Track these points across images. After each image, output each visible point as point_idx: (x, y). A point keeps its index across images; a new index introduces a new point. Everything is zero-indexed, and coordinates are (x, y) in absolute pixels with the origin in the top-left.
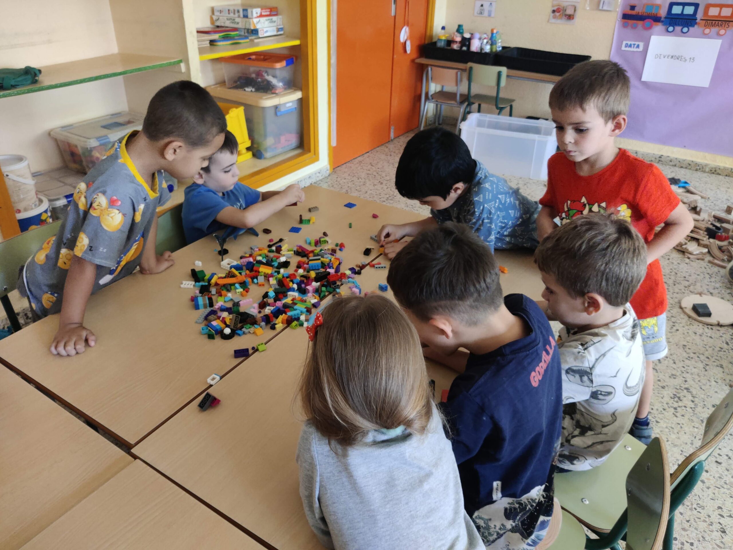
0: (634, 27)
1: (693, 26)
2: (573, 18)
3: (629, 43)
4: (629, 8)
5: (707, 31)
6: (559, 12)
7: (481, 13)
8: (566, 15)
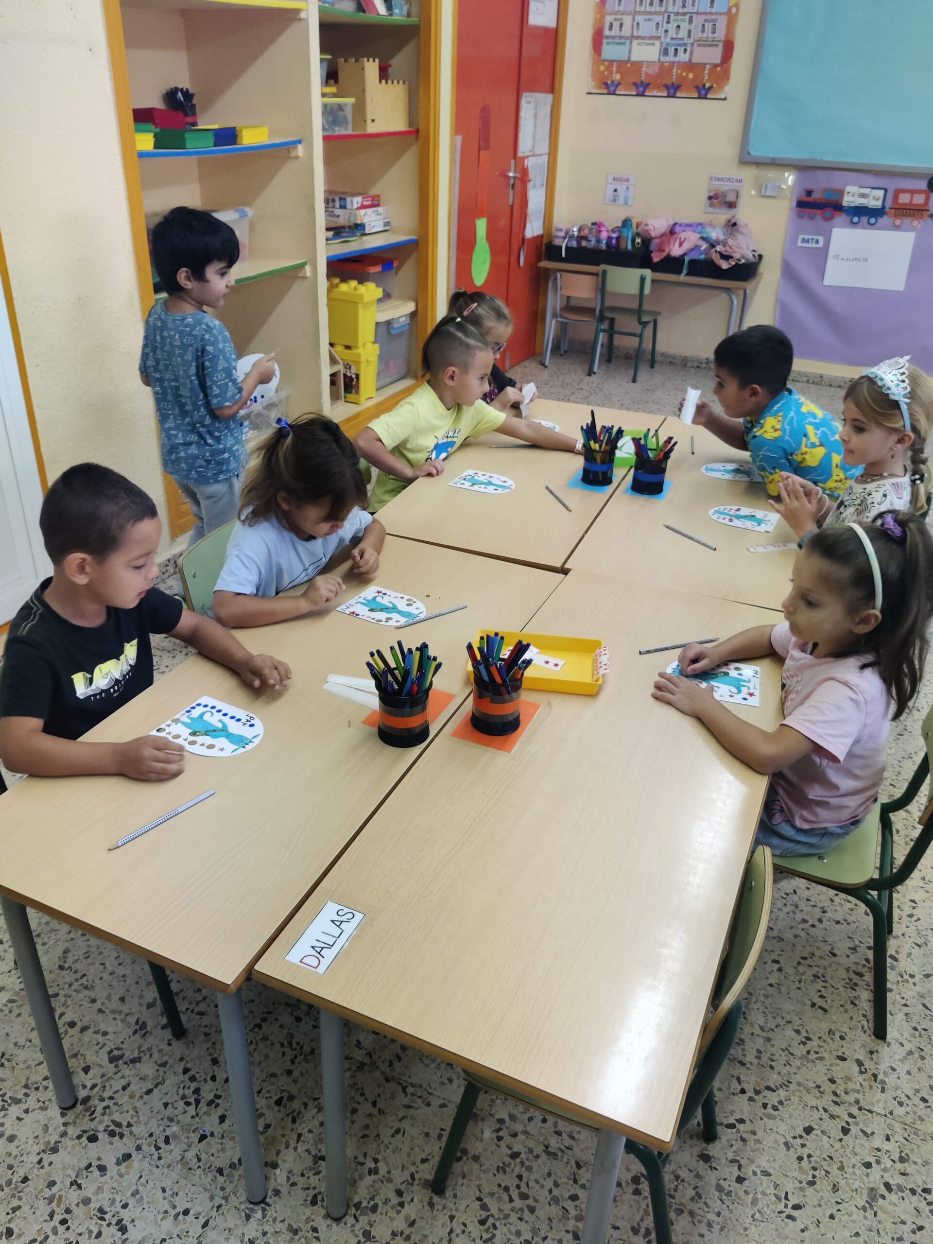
0: (812, 218)
1: (882, 216)
2: (735, 207)
3: (806, 237)
4: (804, 193)
5: (898, 222)
6: (717, 198)
7: (615, 200)
8: (726, 203)
